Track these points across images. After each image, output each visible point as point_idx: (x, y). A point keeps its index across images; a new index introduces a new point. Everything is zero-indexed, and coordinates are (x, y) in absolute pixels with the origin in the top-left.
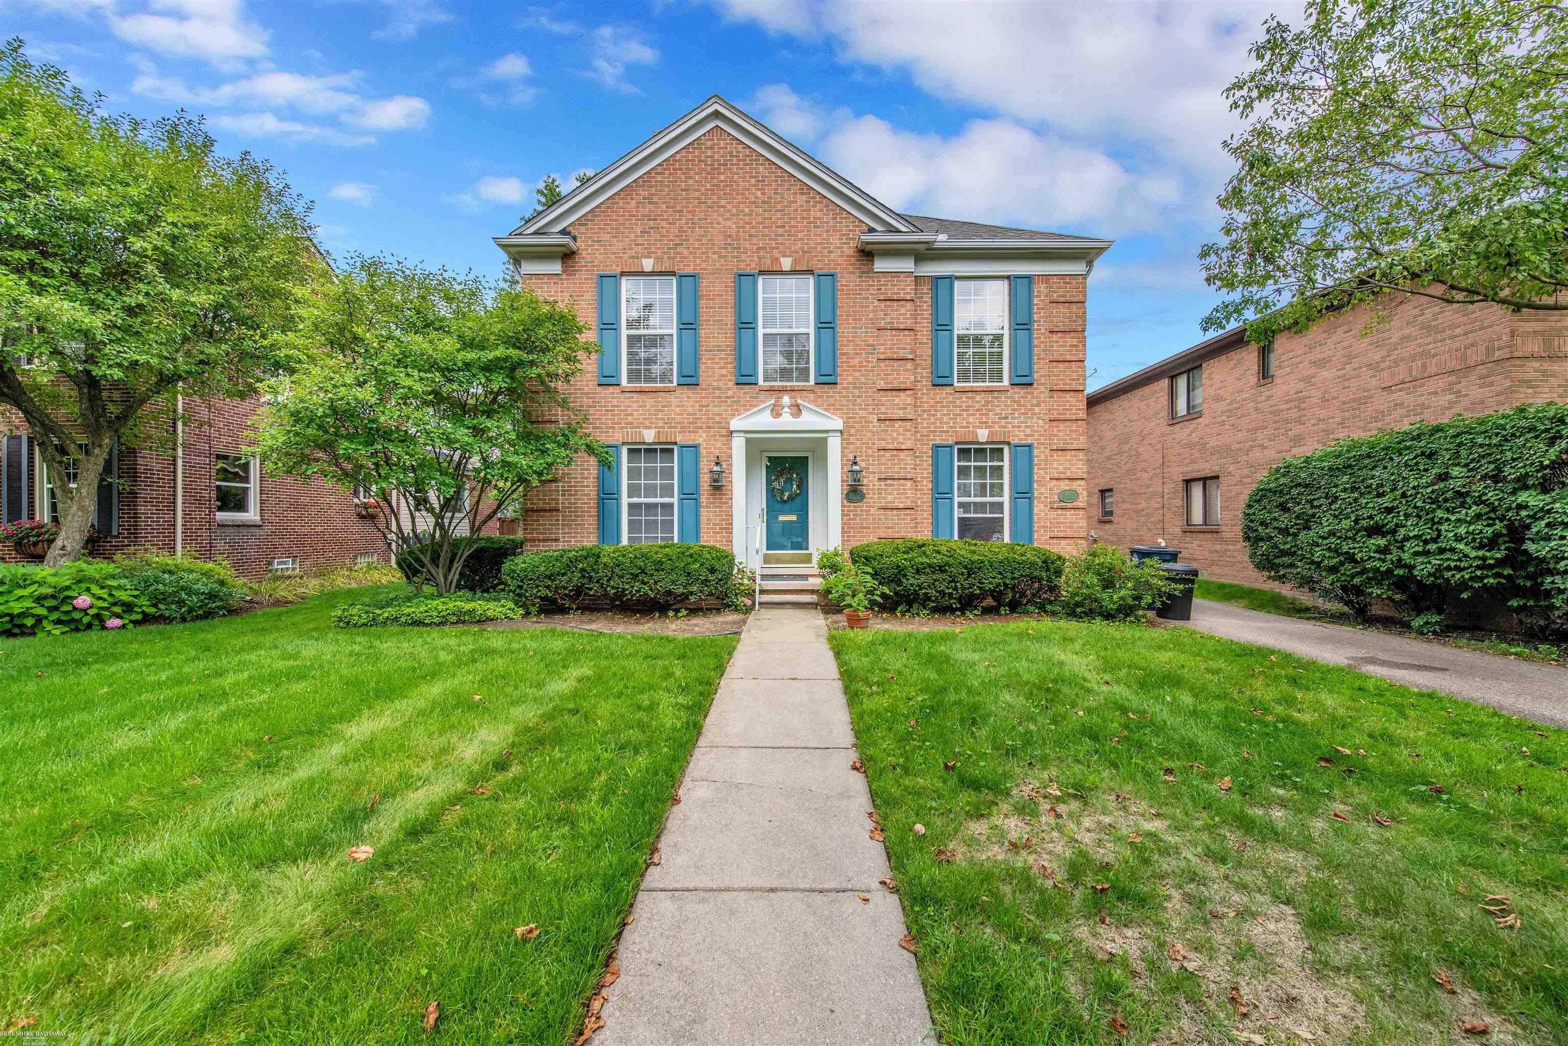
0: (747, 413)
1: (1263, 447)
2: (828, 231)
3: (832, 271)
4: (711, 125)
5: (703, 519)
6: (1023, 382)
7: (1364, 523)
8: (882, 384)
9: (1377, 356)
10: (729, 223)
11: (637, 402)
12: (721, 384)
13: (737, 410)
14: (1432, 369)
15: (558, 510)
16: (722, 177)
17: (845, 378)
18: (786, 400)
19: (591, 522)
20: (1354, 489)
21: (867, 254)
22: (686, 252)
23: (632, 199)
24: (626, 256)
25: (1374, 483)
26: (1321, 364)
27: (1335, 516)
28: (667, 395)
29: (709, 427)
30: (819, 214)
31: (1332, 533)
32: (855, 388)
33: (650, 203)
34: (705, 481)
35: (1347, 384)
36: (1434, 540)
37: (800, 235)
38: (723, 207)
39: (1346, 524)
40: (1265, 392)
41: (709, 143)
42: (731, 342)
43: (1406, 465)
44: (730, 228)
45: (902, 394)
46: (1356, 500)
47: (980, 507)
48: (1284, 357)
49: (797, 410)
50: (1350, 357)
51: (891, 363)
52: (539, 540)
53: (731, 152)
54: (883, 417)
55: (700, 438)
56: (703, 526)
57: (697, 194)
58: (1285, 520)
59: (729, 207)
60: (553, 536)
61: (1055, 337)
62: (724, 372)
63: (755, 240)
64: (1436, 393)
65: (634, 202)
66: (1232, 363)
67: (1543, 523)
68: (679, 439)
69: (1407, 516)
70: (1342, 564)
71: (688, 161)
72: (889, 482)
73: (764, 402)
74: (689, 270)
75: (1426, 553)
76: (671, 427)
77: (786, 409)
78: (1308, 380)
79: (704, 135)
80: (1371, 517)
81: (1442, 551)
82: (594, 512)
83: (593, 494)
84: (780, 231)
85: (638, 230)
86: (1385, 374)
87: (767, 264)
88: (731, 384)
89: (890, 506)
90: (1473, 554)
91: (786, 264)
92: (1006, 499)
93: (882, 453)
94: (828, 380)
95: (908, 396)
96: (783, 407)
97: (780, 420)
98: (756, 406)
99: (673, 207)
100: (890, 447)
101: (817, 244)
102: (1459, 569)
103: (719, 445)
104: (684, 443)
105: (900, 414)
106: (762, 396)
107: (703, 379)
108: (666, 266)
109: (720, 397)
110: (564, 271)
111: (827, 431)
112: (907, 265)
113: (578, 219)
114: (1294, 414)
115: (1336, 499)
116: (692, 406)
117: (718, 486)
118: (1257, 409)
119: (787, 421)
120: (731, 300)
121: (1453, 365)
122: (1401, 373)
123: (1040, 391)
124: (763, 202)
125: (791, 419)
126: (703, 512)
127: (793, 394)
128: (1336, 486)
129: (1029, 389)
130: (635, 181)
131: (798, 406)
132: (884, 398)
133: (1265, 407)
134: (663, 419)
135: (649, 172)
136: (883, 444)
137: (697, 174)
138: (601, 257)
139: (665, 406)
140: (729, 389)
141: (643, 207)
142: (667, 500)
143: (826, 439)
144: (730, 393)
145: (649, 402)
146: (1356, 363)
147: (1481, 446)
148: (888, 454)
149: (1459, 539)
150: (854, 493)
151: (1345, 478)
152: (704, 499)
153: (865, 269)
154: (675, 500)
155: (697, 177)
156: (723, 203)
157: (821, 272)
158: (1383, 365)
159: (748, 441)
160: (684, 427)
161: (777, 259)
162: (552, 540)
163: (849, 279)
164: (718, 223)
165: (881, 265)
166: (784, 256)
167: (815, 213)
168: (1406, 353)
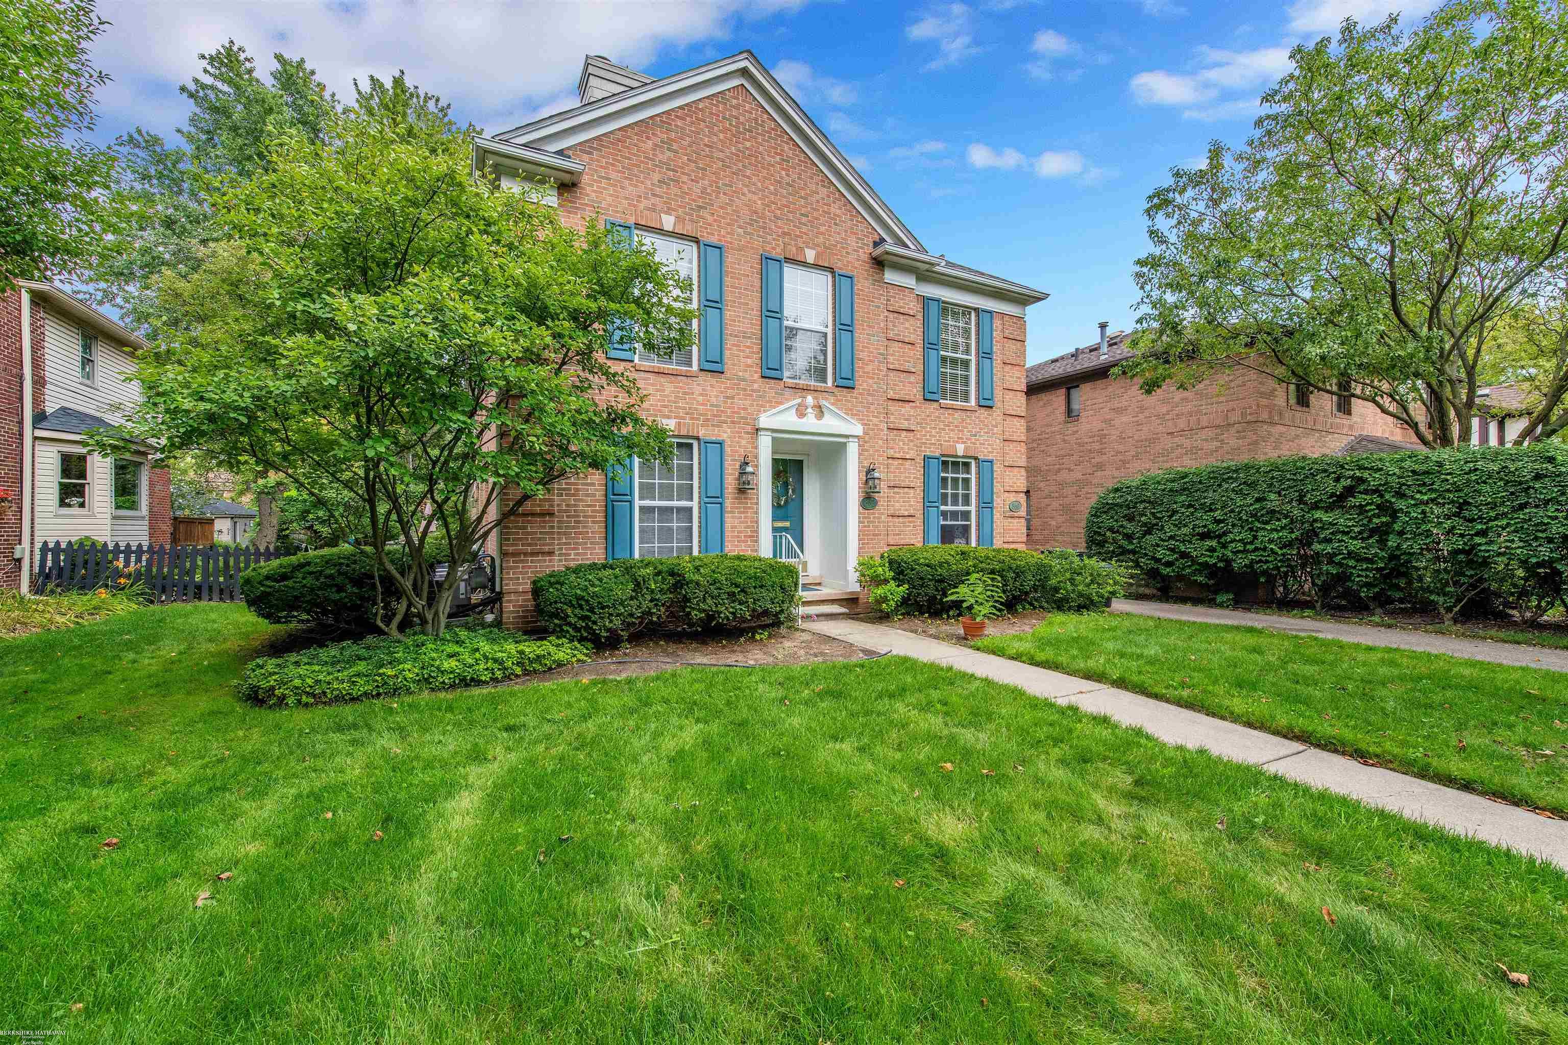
0: (774, 411)
1: (1070, 470)
2: (846, 231)
3: (850, 274)
4: (736, 82)
5: (728, 526)
6: (986, 405)
7: (1200, 530)
8: (891, 394)
9: (1164, 410)
10: (755, 198)
11: (652, 385)
12: (747, 375)
13: (762, 406)
14: (1205, 424)
15: (551, 514)
16: (748, 144)
17: (862, 384)
18: (810, 400)
19: (596, 529)
20: (1190, 506)
21: (879, 263)
22: (710, 219)
23: (648, 138)
24: (642, 206)
25: (1208, 501)
26: (1119, 411)
27: (1175, 525)
28: (689, 380)
29: (733, 422)
30: (838, 212)
31: (1171, 538)
32: (869, 395)
33: (669, 149)
34: (730, 482)
35: (1140, 427)
36: (1251, 543)
37: (823, 229)
38: (748, 177)
39: (1185, 530)
40: (1071, 428)
41: (734, 102)
42: (756, 329)
43: (1233, 490)
44: (755, 202)
45: (906, 405)
46: (1192, 514)
47: (954, 515)
48: (1088, 403)
49: (820, 411)
50: (1142, 409)
51: (899, 374)
52: (525, 554)
53: (756, 120)
54: (892, 426)
55: (725, 434)
56: (728, 533)
57: (721, 155)
58: (1130, 527)
59: (754, 179)
60: (546, 548)
61: (1008, 368)
62: (749, 361)
63: (780, 223)
64: (1206, 440)
65: (650, 143)
66: (1041, 403)
67: (1328, 532)
68: (702, 433)
69: (1234, 525)
70: (1177, 560)
71: (711, 113)
72: (896, 490)
73: (788, 400)
74: (714, 240)
75: (1245, 551)
76: (692, 419)
77: (810, 410)
78: (1108, 422)
79: (729, 90)
80: (1205, 526)
81: (1256, 549)
82: (600, 517)
83: (600, 495)
84: (804, 219)
85: (656, 177)
86: (1170, 423)
87: (792, 252)
88: (757, 376)
89: (897, 513)
90: (1280, 552)
91: (810, 256)
92: (973, 508)
93: (890, 461)
94: (846, 384)
95: (912, 407)
96: (807, 408)
97: (804, 420)
98: (781, 403)
99: (695, 162)
100: (897, 455)
101: (838, 242)
102: (1267, 562)
103: (744, 442)
104: (708, 438)
105: (905, 425)
106: (788, 392)
107: (728, 365)
108: (688, 229)
109: (745, 390)
110: (560, 205)
111: (847, 436)
112: (909, 281)
113: (580, 144)
114: (1096, 446)
115: (1175, 512)
116: (716, 397)
117: (744, 489)
118: (1064, 440)
119: (810, 423)
120: (757, 283)
121: (1218, 422)
122: (1182, 424)
123: (997, 413)
124: (788, 184)
125: (815, 421)
126: (728, 518)
127: (816, 394)
128: (1176, 503)
129: (990, 411)
130: (651, 118)
131: (820, 407)
132: (893, 407)
133: (1072, 439)
134: (685, 408)
135: (667, 113)
136: (891, 453)
137: (721, 131)
138: (609, 199)
139: (685, 393)
140: (754, 382)
141: (663, 153)
142: (684, 503)
143: (845, 444)
144: (756, 386)
145: (668, 386)
146: (1147, 414)
147: (1289, 480)
148: (896, 462)
149: (1271, 541)
150: (868, 500)
151: (1183, 498)
152: (728, 504)
153: (876, 277)
154: (695, 504)
155: (721, 136)
156: (748, 172)
157: (841, 272)
158: (1167, 417)
159: (774, 439)
160: (708, 420)
161: (802, 249)
162: (543, 553)
163: (864, 284)
164: (744, 194)
165: (890, 276)
166: (808, 247)
167: (835, 209)
168: (1185, 410)
